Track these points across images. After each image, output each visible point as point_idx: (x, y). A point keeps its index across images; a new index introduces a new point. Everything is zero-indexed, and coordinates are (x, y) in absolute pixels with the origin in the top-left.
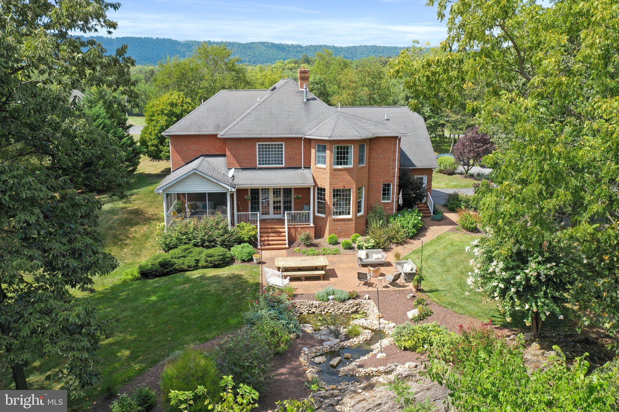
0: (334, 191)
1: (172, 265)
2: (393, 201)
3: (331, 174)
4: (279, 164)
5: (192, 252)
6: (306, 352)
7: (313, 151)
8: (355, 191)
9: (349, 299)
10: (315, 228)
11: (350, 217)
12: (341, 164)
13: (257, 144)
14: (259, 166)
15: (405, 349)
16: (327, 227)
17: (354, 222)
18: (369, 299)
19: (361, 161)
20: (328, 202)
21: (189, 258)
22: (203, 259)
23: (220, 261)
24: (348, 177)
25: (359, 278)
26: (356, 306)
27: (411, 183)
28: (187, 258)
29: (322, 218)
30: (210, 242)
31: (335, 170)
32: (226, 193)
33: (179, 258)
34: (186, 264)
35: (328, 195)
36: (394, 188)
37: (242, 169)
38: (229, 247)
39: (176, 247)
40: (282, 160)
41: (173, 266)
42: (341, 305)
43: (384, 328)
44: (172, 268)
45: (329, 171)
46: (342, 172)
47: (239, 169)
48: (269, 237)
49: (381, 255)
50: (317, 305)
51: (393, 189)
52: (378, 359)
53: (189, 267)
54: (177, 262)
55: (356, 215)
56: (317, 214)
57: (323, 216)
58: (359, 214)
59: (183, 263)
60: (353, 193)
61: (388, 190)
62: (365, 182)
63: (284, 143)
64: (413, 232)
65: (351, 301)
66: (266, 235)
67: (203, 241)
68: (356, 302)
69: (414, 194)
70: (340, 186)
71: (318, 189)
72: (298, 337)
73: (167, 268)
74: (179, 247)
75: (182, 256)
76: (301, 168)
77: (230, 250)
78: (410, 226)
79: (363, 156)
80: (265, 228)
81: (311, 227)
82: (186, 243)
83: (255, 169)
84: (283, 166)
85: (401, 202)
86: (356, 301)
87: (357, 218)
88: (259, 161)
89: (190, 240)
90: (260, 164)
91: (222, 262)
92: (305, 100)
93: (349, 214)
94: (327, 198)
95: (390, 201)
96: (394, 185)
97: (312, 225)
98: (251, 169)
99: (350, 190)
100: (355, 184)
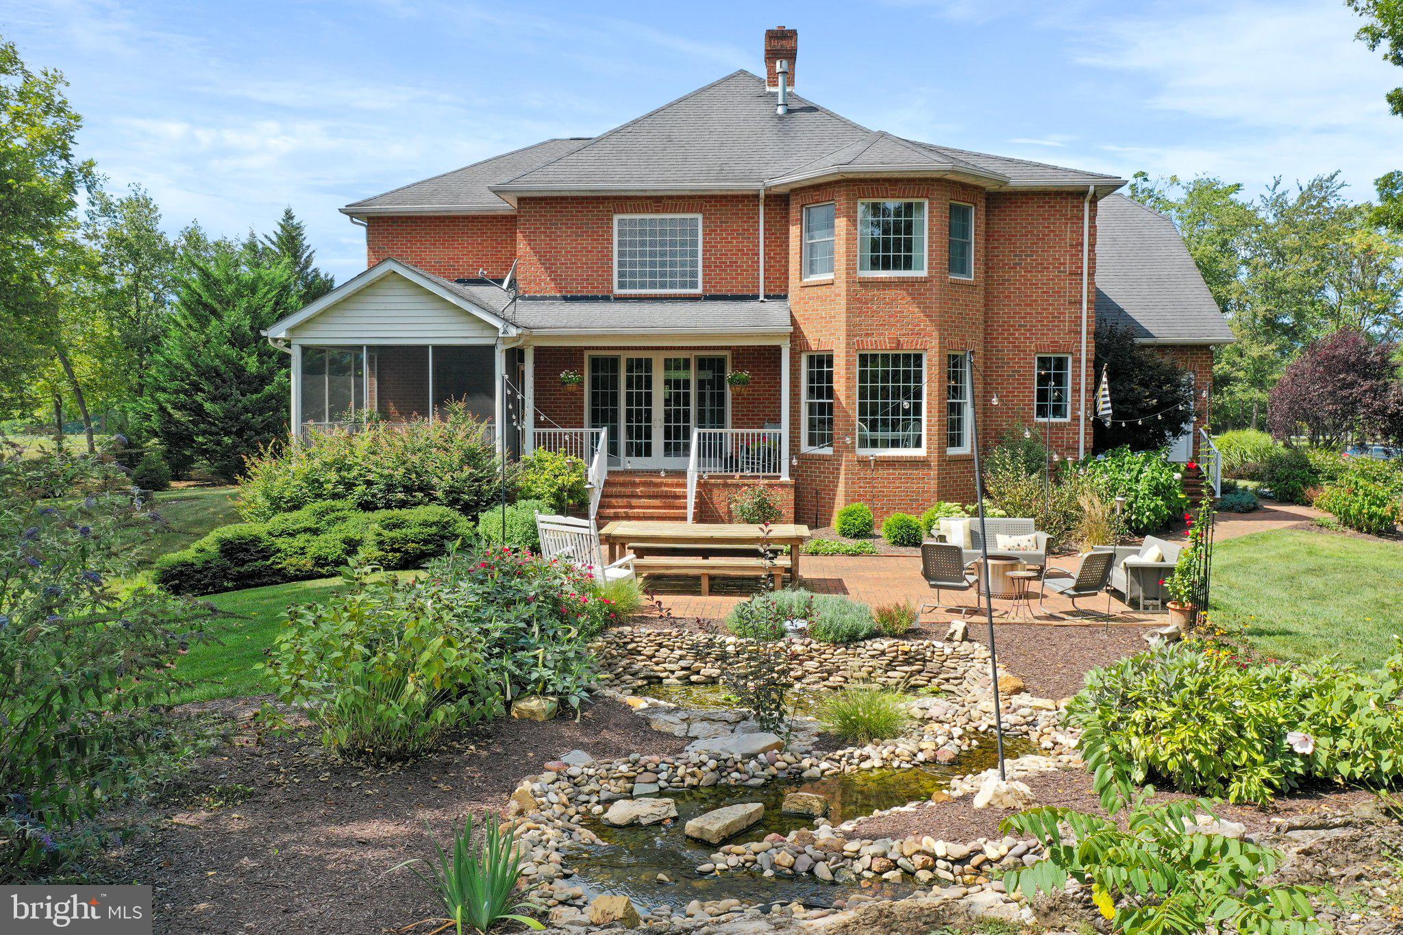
0: (863, 359)
1: (265, 554)
2: (1076, 419)
3: (852, 299)
4: (683, 285)
5: (344, 519)
6: (574, 771)
7: (794, 231)
8: (936, 360)
9: (874, 635)
10: (796, 488)
11: (921, 452)
12: (886, 267)
13: (616, 218)
14: (617, 291)
15: (1158, 778)
16: (841, 489)
17: (934, 473)
18: (965, 637)
19: (956, 262)
20: (843, 399)
21: (328, 536)
22: (370, 537)
23: (426, 542)
24: (911, 311)
25: (927, 575)
26: (907, 662)
27: (1141, 365)
28: (322, 537)
29: (823, 458)
30: (408, 490)
31: (865, 283)
32: (492, 348)
33: (292, 535)
34: (312, 550)
35: (843, 372)
36: (1079, 373)
37: (565, 299)
38: (471, 510)
39: (296, 505)
40: (694, 274)
41: (267, 558)
42: (838, 655)
43: (1033, 723)
44: (259, 563)
45: (844, 286)
46: (890, 294)
47: (555, 298)
48: (632, 507)
49: (1031, 536)
50: (730, 649)
51: (1076, 376)
52: (980, 812)
53: (320, 561)
54: (283, 547)
55: (942, 451)
56: (805, 448)
57: (828, 451)
58: (952, 451)
59: (302, 551)
60: (929, 368)
61: (1060, 380)
62: (975, 342)
63: (700, 217)
64: (1155, 510)
65: (884, 644)
66: (621, 502)
67: (390, 488)
68: (906, 648)
69: (1151, 396)
70: (881, 343)
71: (811, 358)
72: (563, 712)
73: (243, 562)
74: (307, 507)
75: (306, 530)
76: (755, 297)
77: (475, 519)
78: (1142, 487)
79: (964, 246)
80: (623, 484)
81: (783, 486)
82: (335, 496)
83: (606, 299)
84: (699, 291)
85: (1105, 407)
86: (906, 645)
87: (947, 463)
88: (621, 275)
89: (350, 486)
90: (622, 285)
91: (431, 546)
92: (780, 110)
93: (918, 444)
94: (839, 385)
95: (1068, 420)
96: (1077, 361)
97: (785, 478)
98: (594, 299)
99: (918, 358)
100: (936, 334)
